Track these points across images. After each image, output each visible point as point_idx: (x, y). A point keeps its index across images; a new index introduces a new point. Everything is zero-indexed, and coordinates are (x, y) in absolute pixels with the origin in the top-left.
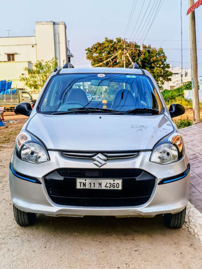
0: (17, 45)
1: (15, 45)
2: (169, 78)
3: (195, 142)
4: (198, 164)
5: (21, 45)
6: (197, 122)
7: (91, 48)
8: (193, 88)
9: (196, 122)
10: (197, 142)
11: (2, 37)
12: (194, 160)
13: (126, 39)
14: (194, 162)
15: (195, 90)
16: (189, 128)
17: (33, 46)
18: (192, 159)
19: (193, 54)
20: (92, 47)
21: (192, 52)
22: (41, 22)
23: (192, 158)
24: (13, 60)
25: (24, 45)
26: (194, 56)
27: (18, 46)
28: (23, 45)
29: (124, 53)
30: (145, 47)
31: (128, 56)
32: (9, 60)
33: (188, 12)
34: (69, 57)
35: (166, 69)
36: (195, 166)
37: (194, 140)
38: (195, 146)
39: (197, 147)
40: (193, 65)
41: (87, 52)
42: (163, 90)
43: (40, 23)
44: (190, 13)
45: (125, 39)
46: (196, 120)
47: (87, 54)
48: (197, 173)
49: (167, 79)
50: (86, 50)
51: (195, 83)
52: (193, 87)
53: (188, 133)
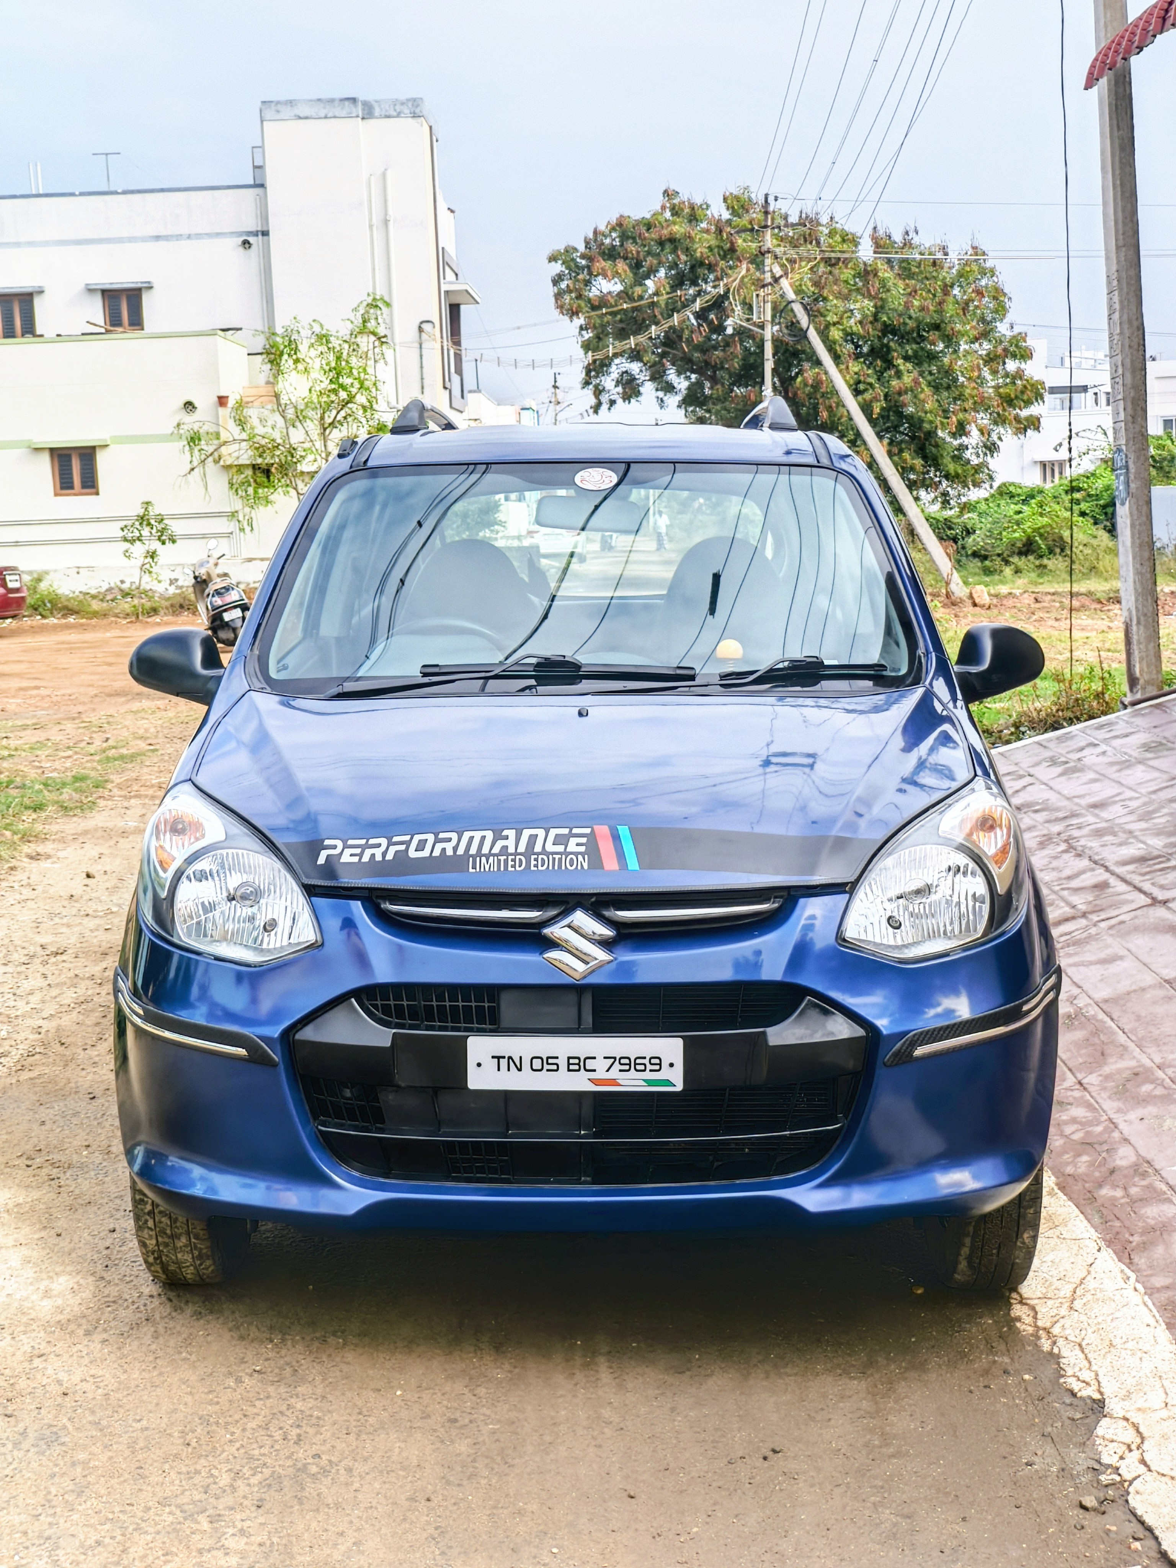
0: (157, 238)
1: (144, 239)
2: (1024, 413)
3: (1114, 812)
4: (1109, 940)
5: (179, 237)
6: (1148, 695)
7: (581, 248)
8: (1123, 504)
9: (1139, 696)
10: (1131, 813)
11: (72, 194)
12: (1095, 918)
13: (776, 199)
14: (1093, 931)
15: (1131, 513)
16: (1101, 727)
17: (246, 244)
18: (1084, 915)
19: (1122, 308)
20: (587, 243)
21: (1116, 299)
22: (291, 103)
23: (1083, 908)
24: (137, 322)
25: (199, 236)
26: (1125, 317)
27: (161, 243)
28: (189, 237)
29: (768, 278)
30: (881, 244)
31: (791, 295)
32: (114, 321)
33: (1091, 73)
34: (455, 301)
35: (1011, 366)
36: (1093, 958)
37: (1115, 802)
38: (1115, 834)
39: (1121, 844)
40: (1120, 371)
41: (558, 268)
42: (996, 485)
43: (287, 112)
44: (1104, 81)
45: (771, 199)
46: (1141, 682)
47: (557, 280)
48: (1099, 995)
49: (1017, 419)
50: (553, 259)
51: (1132, 476)
52: (1123, 495)
53: (1090, 757)
